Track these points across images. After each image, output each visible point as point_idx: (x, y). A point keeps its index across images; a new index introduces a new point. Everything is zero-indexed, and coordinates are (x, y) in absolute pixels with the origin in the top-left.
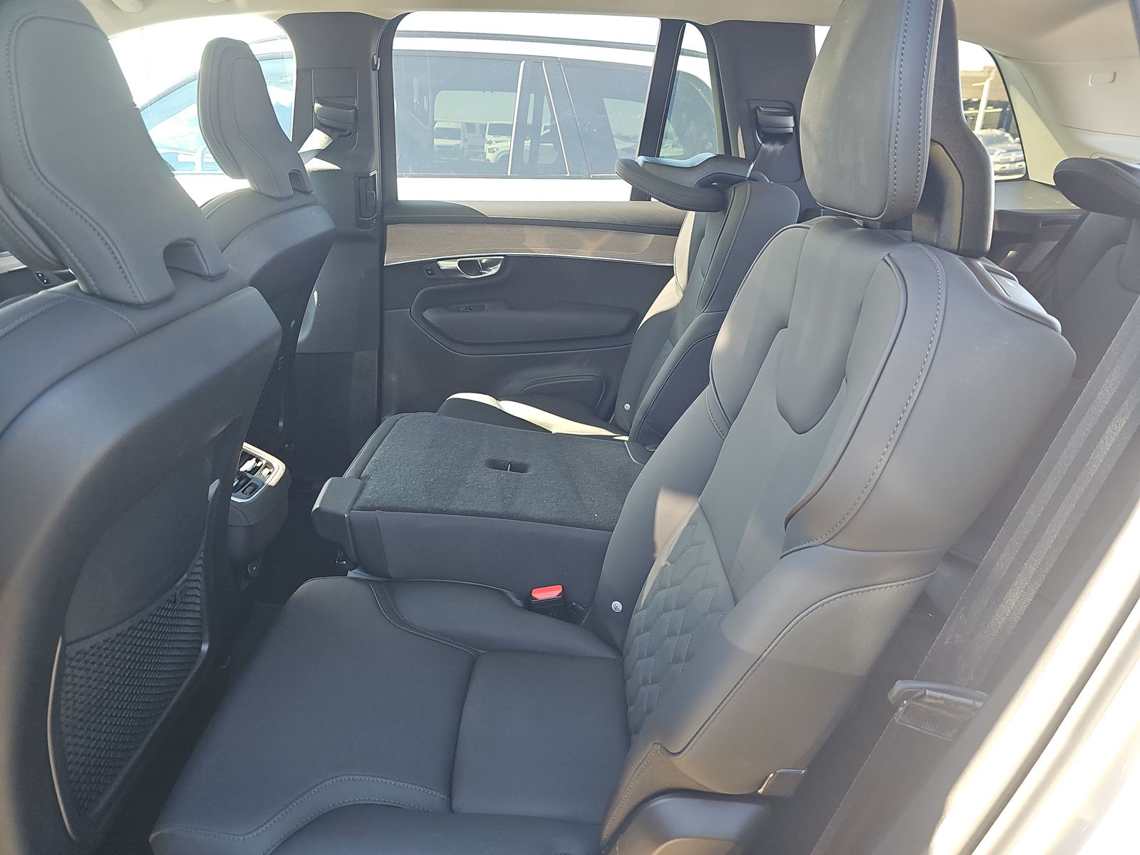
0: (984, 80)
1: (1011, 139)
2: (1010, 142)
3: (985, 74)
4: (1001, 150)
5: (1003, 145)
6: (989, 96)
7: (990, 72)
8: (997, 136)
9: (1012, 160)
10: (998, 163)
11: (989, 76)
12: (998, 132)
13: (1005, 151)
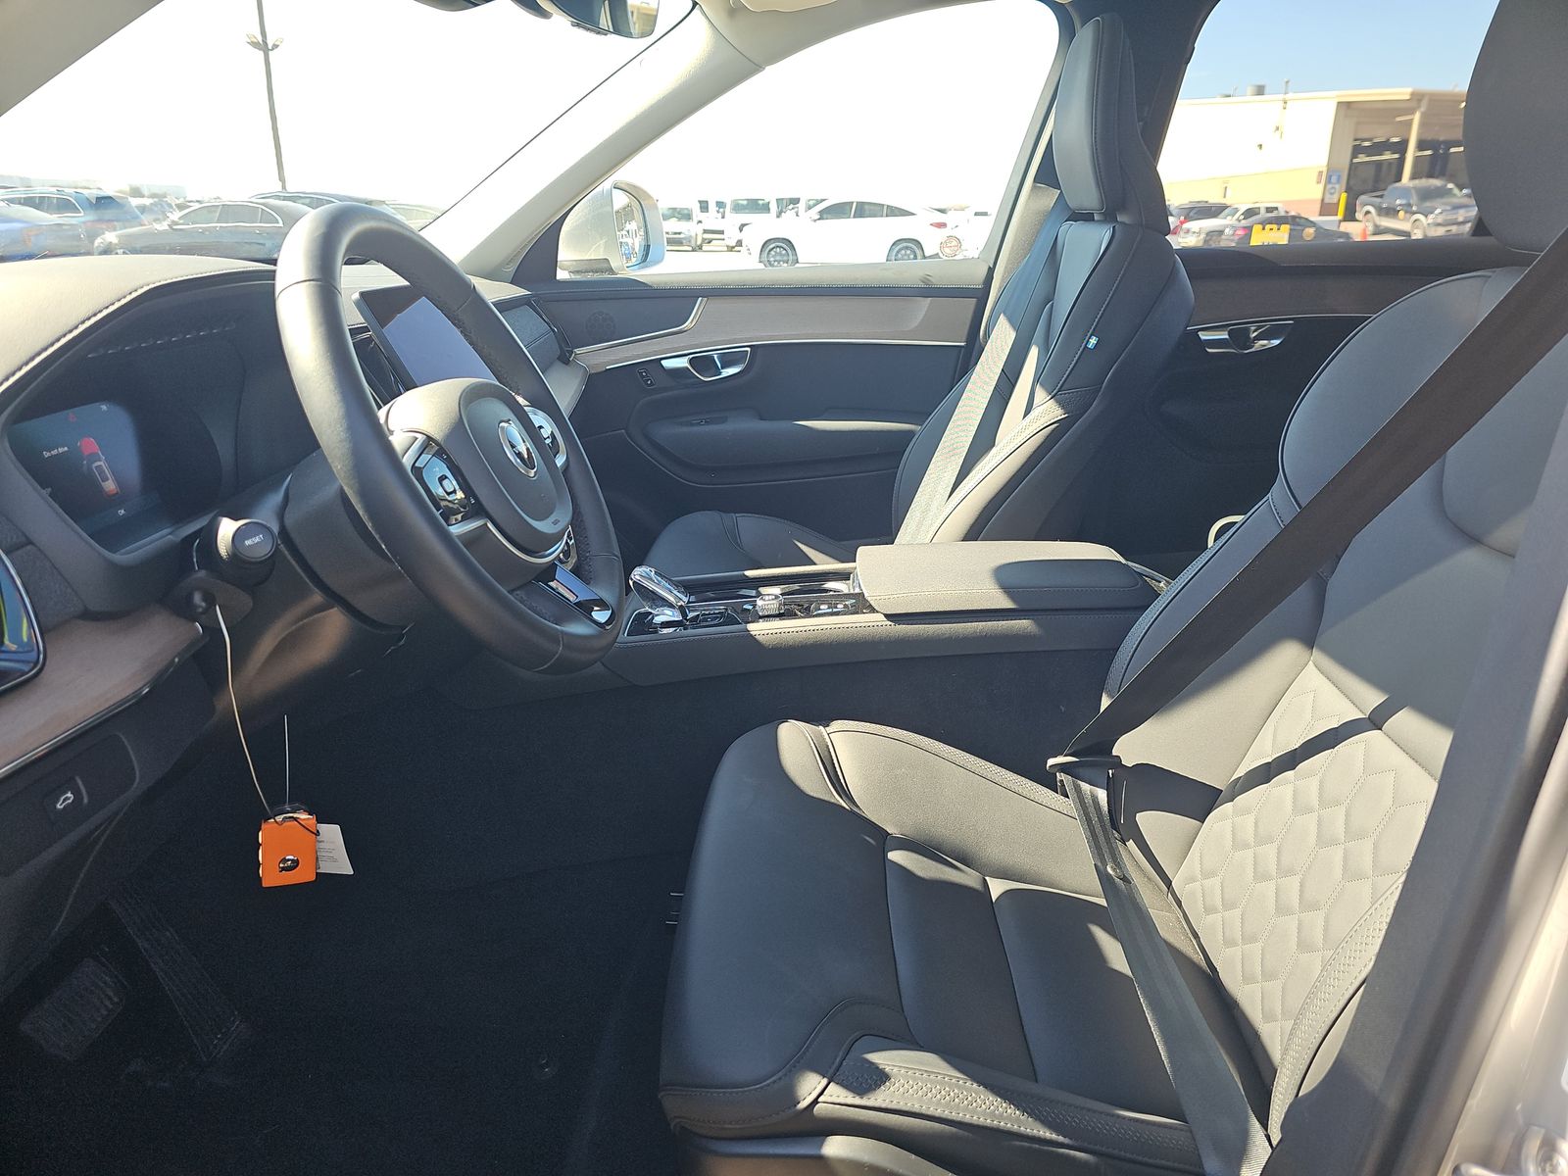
0: (1412, 111)
1: (1456, 191)
2: (1455, 195)
3: (1413, 104)
4: (1444, 207)
5: (1444, 200)
6: (1419, 134)
7: (1420, 101)
8: (1437, 188)
9: (1461, 219)
10: (1439, 225)
11: (1419, 107)
12: (1436, 182)
13: (1448, 208)
